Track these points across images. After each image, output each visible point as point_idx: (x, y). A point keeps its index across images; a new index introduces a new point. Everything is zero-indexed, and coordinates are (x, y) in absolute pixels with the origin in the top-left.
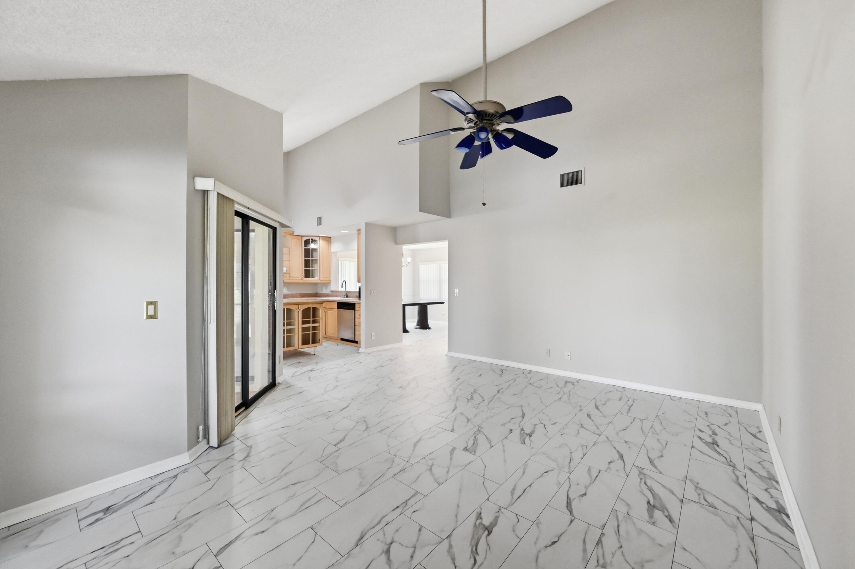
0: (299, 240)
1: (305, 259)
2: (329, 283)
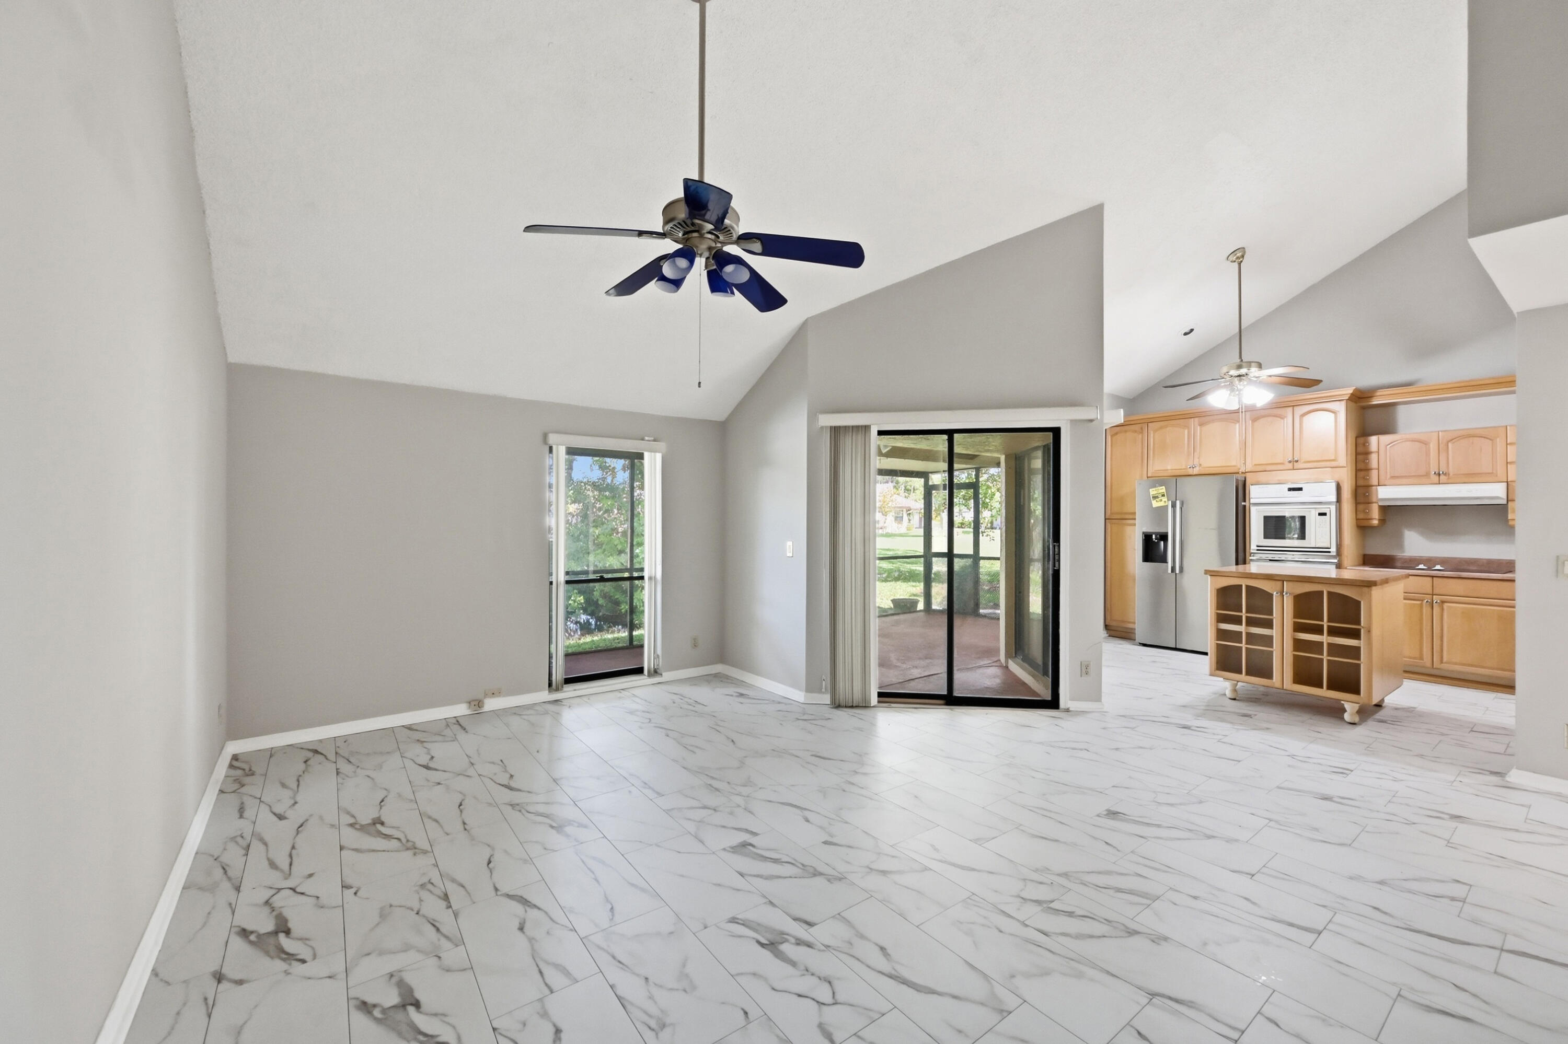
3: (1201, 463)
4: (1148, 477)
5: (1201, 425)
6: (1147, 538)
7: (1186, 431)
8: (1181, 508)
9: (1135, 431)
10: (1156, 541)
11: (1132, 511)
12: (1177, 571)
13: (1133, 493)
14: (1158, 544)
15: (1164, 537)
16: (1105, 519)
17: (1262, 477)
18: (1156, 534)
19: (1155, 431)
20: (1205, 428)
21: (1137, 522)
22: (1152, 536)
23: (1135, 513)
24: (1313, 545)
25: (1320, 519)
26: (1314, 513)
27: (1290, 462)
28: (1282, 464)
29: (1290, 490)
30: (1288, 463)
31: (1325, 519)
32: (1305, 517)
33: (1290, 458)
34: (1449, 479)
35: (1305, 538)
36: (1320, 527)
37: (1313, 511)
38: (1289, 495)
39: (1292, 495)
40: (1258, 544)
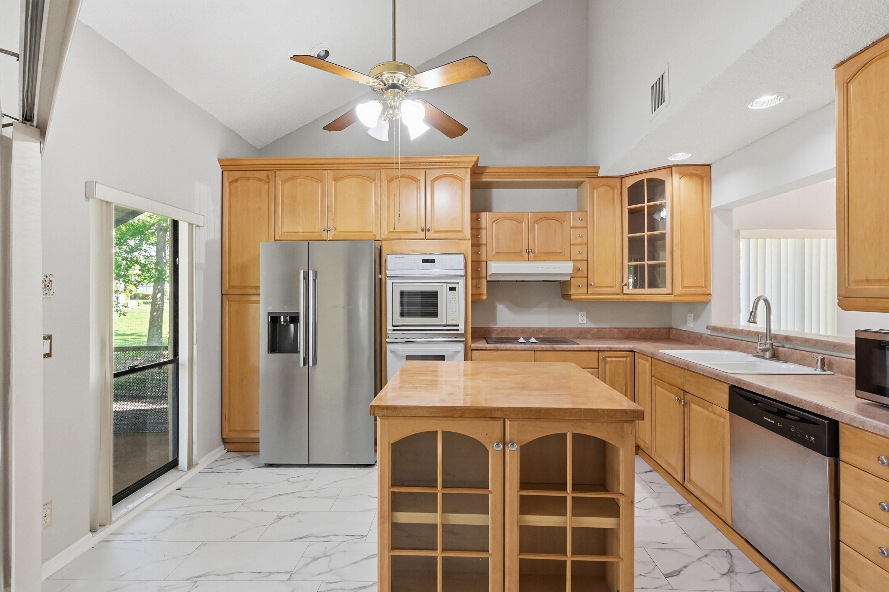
0: (613, 188)
1: (629, 238)
2: (707, 303)
3: (335, 226)
4: (275, 241)
5: (335, 180)
6: (274, 319)
7: (320, 185)
8: (315, 281)
9: (260, 180)
10: (285, 324)
11: (256, 285)
12: (311, 364)
13: (256, 260)
14: (287, 328)
15: (294, 319)
16: (222, 295)
17: (397, 246)
18: (285, 315)
19: (284, 182)
20: (340, 184)
21: (261, 298)
22: (280, 317)
23: (258, 287)
24: (444, 323)
25: (451, 294)
26: (446, 288)
27: (423, 230)
28: (416, 232)
29: (424, 261)
30: (421, 232)
31: (454, 294)
32: (437, 292)
33: (423, 226)
34: (535, 256)
35: (437, 316)
36: (450, 303)
37: (444, 285)
38: (423, 267)
39: (426, 267)
40: (394, 324)
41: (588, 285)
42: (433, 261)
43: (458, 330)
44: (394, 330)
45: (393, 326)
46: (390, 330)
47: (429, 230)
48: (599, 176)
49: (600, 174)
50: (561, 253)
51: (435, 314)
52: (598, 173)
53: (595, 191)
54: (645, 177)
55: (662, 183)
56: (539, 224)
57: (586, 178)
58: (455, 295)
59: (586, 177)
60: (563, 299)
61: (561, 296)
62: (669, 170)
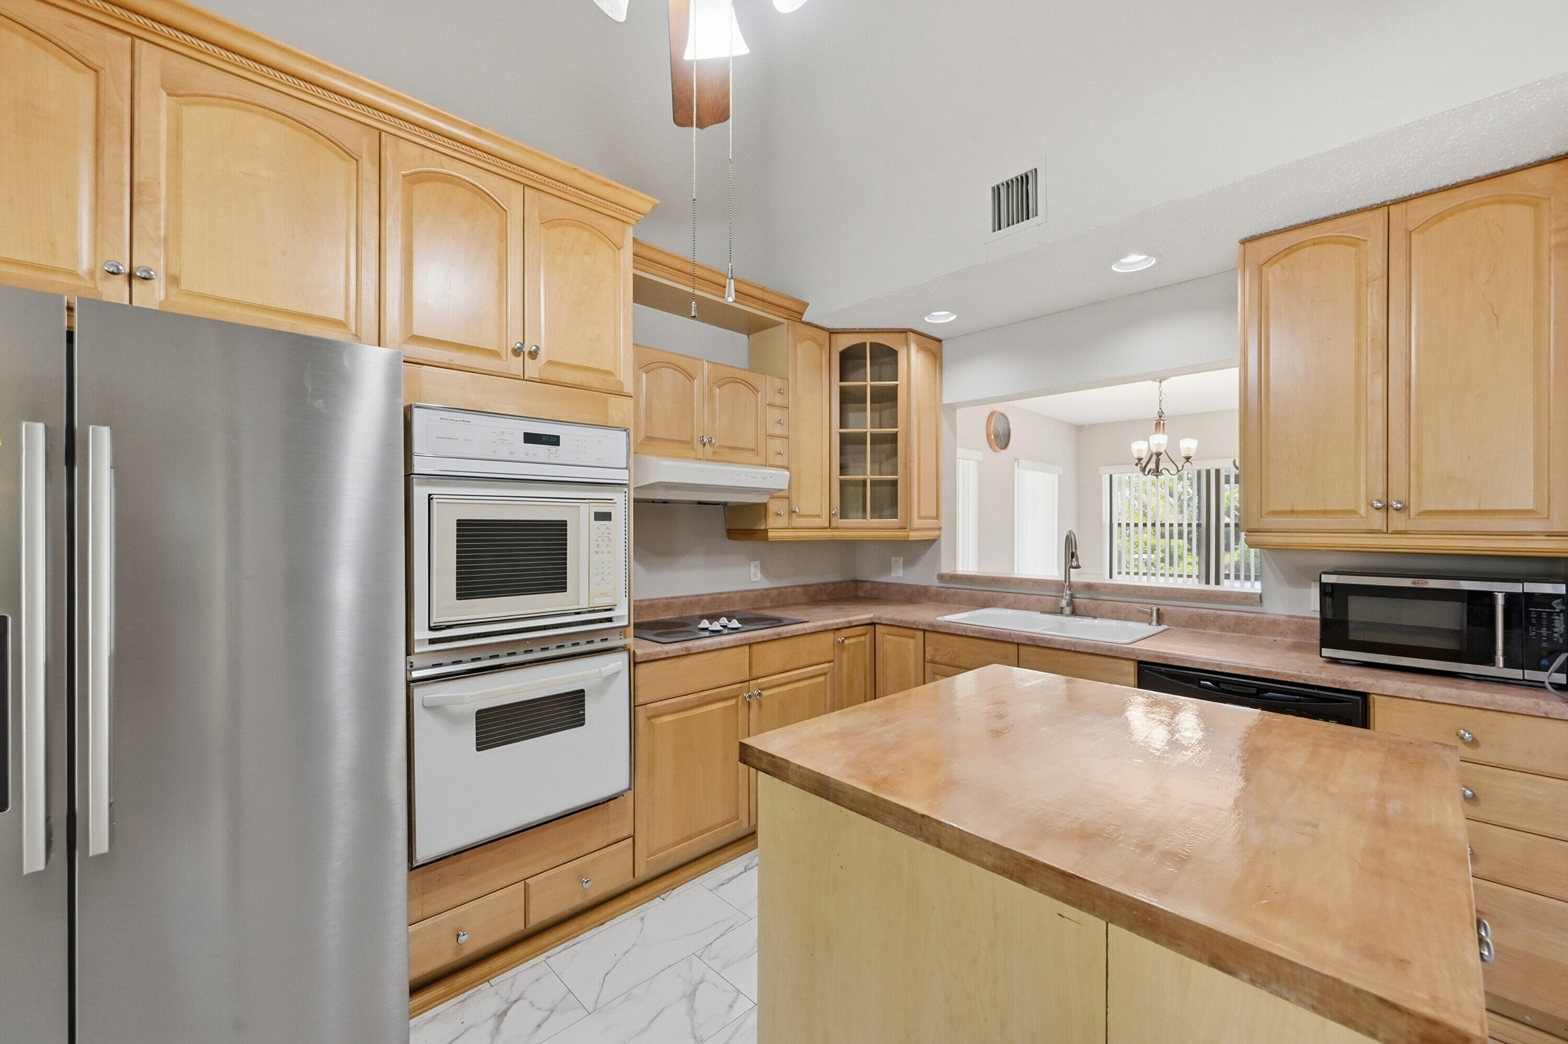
0: (819, 347)
1: (840, 433)
24: (584, 604)
25: (598, 528)
26: (587, 511)
27: (517, 352)
28: (495, 354)
29: (530, 438)
30: (514, 358)
31: (607, 528)
32: (566, 525)
33: (515, 342)
34: (714, 453)
35: (563, 589)
36: (597, 552)
37: (584, 507)
38: (527, 454)
39: (535, 455)
40: (435, 620)
41: (792, 512)
42: (554, 441)
43: (610, 620)
44: (432, 641)
45: (431, 629)
46: (421, 641)
47: (533, 355)
48: (803, 320)
49: (806, 318)
50: (753, 450)
51: (559, 585)
52: (802, 314)
53: (798, 346)
54: (868, 339)
55: (894, 353)
56: (721, 389)
57: (786, 319)
58: (608, 531)
59: (785, 316)
60: (729, 539)
61: (725, 533)
62: (903, 335)
